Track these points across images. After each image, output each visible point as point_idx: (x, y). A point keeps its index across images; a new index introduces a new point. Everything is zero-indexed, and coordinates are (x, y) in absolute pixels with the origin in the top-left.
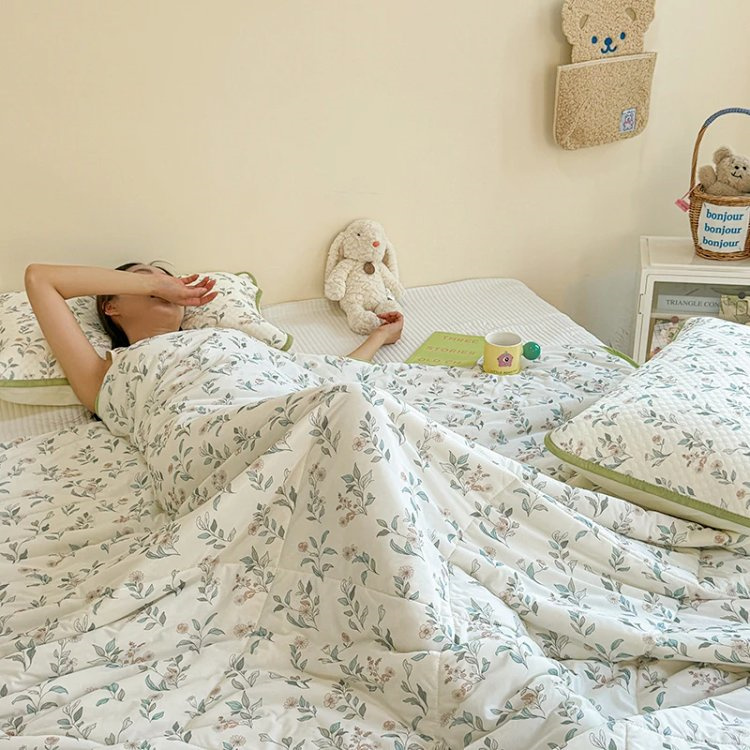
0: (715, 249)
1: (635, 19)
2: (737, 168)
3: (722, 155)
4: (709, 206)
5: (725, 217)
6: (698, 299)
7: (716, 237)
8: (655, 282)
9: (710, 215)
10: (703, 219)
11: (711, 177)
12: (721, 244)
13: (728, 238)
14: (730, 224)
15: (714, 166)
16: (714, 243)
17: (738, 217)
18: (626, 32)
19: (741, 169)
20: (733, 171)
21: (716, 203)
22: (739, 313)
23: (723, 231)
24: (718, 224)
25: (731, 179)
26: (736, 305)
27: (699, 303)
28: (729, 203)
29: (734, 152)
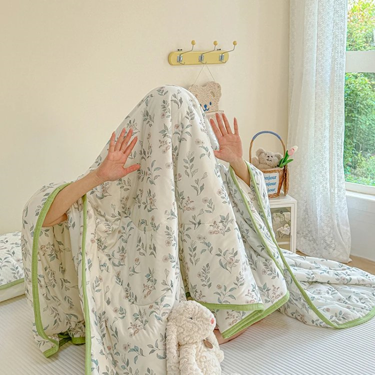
1: (214, 96)
2: (269, 157)
3: (260, 153)
5: (269, 178)
11: (257, 162)
13: (271, 187)
14: (272, 181)
15: (257, 158)
17: (274, 178)
18: (212, 102)
19: (270, 157)
20: (267, 158)
22: (282, 220)
25: (267, 162)
26: (280, 217)
28: (270, 172)
29: (265, 151)
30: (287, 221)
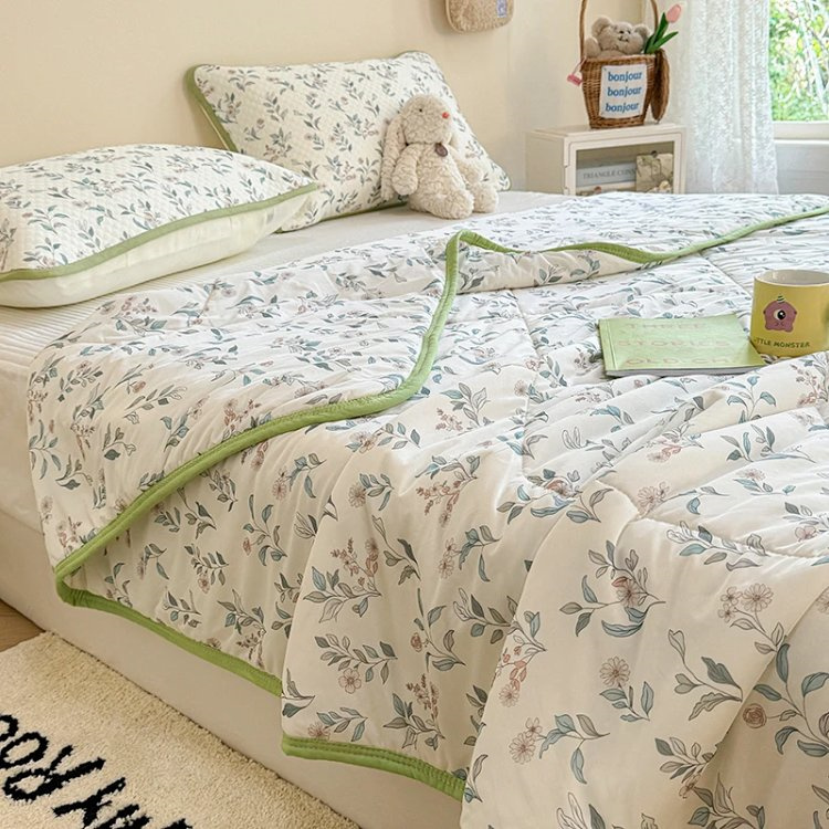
0: (618, 115)
2: (622, 32)
3: (601, 27)
4: (609, 68)
5: (626, 78)
6: (610, 169)
7: (619, 101)
8: (578, 151)
9: (612, 77)
10: (605, 84)
11: (596, 49)
12: (625, 108)
13: (630, 100)
14: (632, 84)
15: (596, 40)
16: (617, 108)
17: (637, 76)
19: (626, 33)
20: (620, 35)
21: (616, 63)
22: (654, 173)
23: (626, 92)
24: (621, 85)
25: (619, 43)
26: (650, 165)
27: (613, 174)
28: (628, 62)
29: (611, 22)
30: (666, 174)
